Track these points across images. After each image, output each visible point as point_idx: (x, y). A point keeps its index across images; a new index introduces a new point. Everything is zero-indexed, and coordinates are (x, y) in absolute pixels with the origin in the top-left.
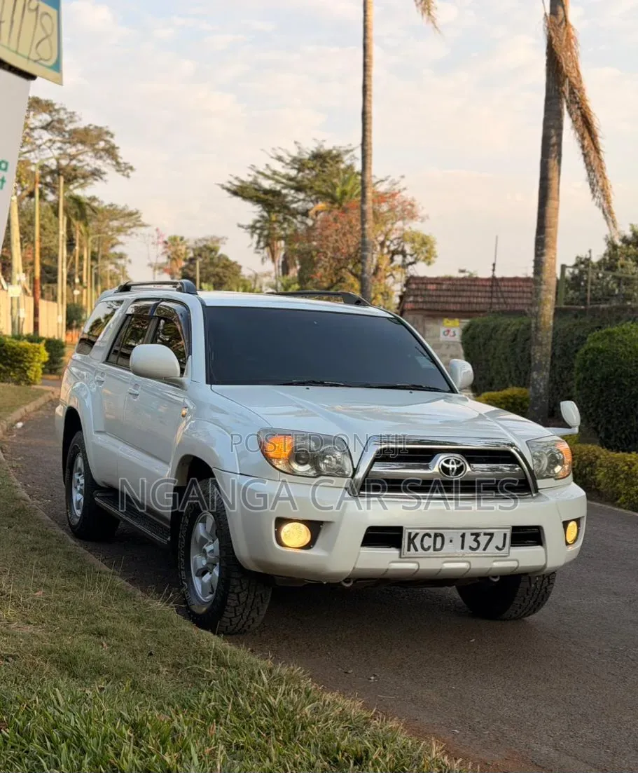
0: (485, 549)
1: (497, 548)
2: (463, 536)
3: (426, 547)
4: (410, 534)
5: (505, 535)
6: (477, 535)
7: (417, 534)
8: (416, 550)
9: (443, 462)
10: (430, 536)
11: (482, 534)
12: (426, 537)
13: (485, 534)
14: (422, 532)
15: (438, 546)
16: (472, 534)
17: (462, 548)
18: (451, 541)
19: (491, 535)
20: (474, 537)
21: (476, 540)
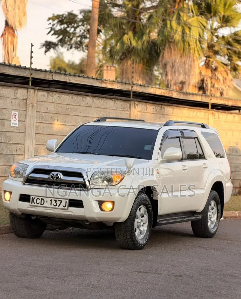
0: (59, 206)
1: (63, 206)
2: (51, 200)
3: (38, 203)
4: (32, 198)
5: (66, 202)
6: (56, 201)
7: (35, 198)
8: (34, 203)
9: (52, 175)
10: (39, 199)
11: (58, 201)
12: (38, 200)
13: (59, 201)
14: (36, 198)
15: (42, 203)
16: (54, 200)
17: (51, 205)
18: (47, 202)
19: (61, 201)
20: (55, 201)
21: (56, 202)
